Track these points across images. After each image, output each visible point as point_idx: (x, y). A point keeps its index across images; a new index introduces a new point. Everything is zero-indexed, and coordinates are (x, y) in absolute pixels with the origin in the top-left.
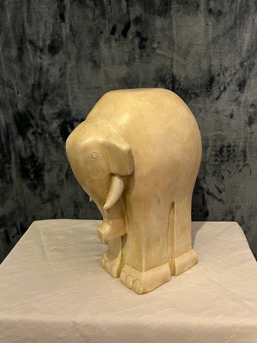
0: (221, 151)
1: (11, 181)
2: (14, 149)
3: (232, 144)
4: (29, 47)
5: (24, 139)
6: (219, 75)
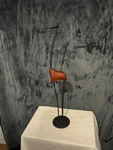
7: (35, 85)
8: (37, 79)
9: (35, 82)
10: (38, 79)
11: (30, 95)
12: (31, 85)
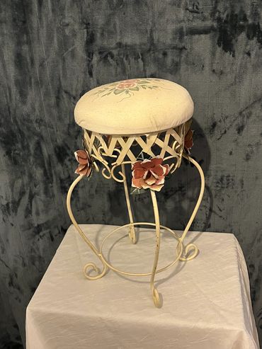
0: (222, 179)
1: (54, 196)
2: (55, 173)
3: (231, 175)
4: (65, 96)
5: (62, 165)
6: (220, 121)
7: (55, 158)
8: (59, 142)
9: (56, 151)
10: (64, 141)
11: (42, 191)
12: (43, 161)
